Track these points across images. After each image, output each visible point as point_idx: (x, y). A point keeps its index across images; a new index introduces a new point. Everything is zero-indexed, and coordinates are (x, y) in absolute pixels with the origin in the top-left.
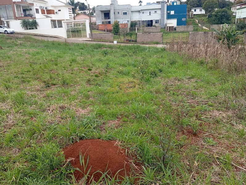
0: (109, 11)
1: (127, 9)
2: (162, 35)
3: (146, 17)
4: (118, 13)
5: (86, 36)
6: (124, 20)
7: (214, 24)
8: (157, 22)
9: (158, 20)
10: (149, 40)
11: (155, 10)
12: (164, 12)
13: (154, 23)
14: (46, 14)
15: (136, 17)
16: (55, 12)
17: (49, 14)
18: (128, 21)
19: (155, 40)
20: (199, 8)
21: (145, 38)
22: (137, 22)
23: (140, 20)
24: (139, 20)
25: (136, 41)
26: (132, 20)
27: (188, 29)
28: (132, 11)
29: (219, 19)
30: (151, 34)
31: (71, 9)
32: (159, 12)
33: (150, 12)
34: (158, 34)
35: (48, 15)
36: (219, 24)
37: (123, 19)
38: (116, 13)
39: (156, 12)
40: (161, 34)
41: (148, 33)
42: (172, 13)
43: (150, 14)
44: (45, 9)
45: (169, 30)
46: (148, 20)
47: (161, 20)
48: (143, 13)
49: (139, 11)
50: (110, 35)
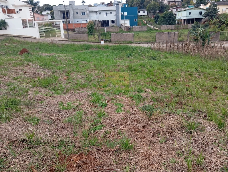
0: (69, 11)
1: (85, 10)
2: (133, 35)
3: (103, 17)
4: (77, 13)
5: (60, 36)
6: (83, 19)
7: (164, 25)
8: (113, 22)
11: (111, 12)
12: (119, 13)
13: (110, 23)
14: (7, 14)
15: (94, 18)
16: (16, 11)
18: (87, 21)
20: (142, 10)
22: (95, 22)
23: (98, 20)
24: (96, 20)
25: (110, 40)
26: (90, 20)
27: (143, 29)
28: (89, 12)
29: (167, 20)
30: (123, 35)
31: (31, 9)
32: (114, 13)
34: (130, 34)
35: (9, 14)
36: (167, 25)
37: (81, 19)
38: (75, 13)
39: (111, 13)
42: (125, 14)
43: (106, 15)
44: (5, 8)
45: (127, 30)
46: (105, 21)
47: (116, 20)
48: (100, 13)
49: (96, 12)
50: (85, 35)
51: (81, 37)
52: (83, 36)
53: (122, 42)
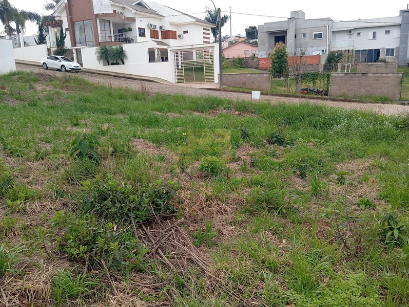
0: (285, 32)
1: (323, 28)
2: (399, 80)
3: (365, 43)
4: (304, 35)
6: (315, 48)
8: (390, 52)
9: (393, 50)
10: (363, 90)
11: (387, 29)
12: (408, 31)
13: (382, 56)
14: (160, 39)
15: (342, 44)
16: (177, 35)
17: (166, 38)
18: (323, 51)
19: (379, 91)
21: (351, 85)
22: (343, 52)
23: (351, 49)
24: (347, 49)
25: (327, 91)
26: (332, 50)
28: (333, 32)
30: (369, 77)
31: (209, 30)
32: (395, 32)
33: (374, 33)
34: (388, 77)
35: (164, 41)
37: (312, 47)
38: (300, 36)
39: (388, 32)
40: (398, 77)
41: (360, 75)
43: (374, 37)
46: (369, 50)
47: (398, 48)
48: (359, 34)
49: (350, 31)
50: (264, 77)
51: (253, 82)
52: (259, 79)
53: (362, 97)
